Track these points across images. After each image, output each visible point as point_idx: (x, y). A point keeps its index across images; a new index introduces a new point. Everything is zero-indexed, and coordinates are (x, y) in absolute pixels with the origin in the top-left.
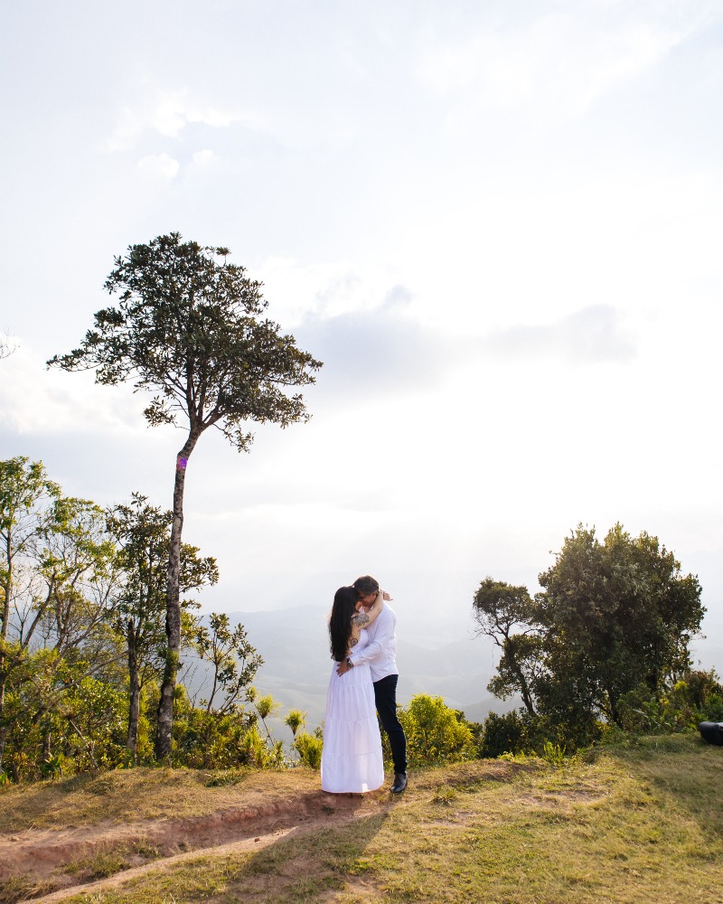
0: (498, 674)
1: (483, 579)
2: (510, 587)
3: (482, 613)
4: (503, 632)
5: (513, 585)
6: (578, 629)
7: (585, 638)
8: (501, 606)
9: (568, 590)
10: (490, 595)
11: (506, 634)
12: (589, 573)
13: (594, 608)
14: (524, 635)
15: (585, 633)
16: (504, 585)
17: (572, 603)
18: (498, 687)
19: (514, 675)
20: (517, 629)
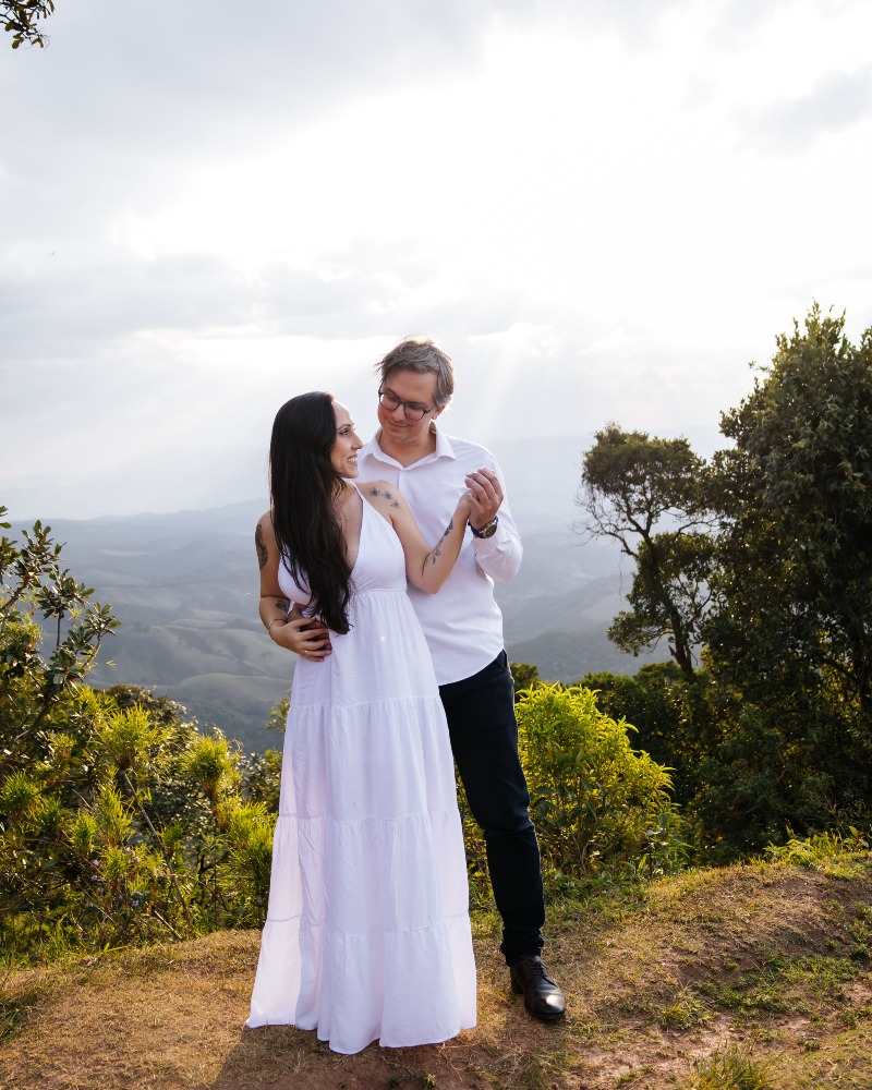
0: (629, 609)
1: (602, 428)
2: (656, 441)
3: (599, 494)
4: (639, 529)
5: (660, 438)
6: (813, 519)
7: (825, 537)
8: (638, 480)
9: (796, 439)
10: (618, 458)
11: (645, 533)
12: (837, 402)
13: (849, 473)
14: (679, 533)
15: (830, 525)
16: (644, 438)
17: (806, 464)
18: (627, 632)
19: (661, 608)
20: (670, 522)
